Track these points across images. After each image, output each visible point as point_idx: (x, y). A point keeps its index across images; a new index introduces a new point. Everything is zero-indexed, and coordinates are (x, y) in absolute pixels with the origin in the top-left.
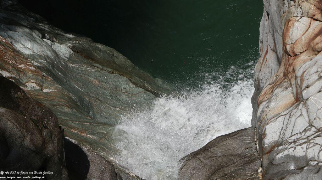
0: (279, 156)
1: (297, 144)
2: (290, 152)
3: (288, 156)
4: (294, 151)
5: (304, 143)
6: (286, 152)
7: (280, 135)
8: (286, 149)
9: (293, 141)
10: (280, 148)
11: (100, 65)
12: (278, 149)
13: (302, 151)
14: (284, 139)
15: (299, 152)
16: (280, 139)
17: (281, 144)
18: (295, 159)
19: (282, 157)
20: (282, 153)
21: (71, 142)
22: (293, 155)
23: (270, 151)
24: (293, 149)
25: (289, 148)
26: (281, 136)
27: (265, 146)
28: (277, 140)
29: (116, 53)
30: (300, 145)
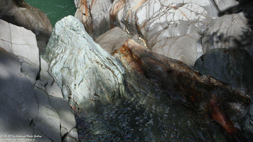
0: (151, 26)
1: (159, 16)
2: (158, 21)
3: (157, 24)
4: (159, 20)
5: (163, 15)
6: (155, 22)
7: (146, 16)
8: (154, 20)
9: (156, 16)
10: (150, 21)
12: (149, 23)
13: (164, 18)
14: (150, 17)
15: (163, 19)
16: (147, 18)
17: (150, 19)
18: (161, 24)
19: (153, 25)
20: (153, 23)
22: (159, 22)
23: (144, 26)
24: (159, 19)
25: (156, 19)
26: (148, 16)
27: (140, 24)
28: (146, 19)
30: (162, 16)
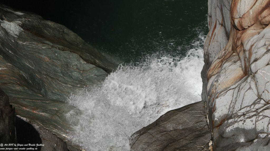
0: (229, 129)
1: (246, 117)
2: (240, 125)
3: (237, 129)
4: (243, 124)
5: (253, 116)
6: (236, 125)
7: (230, 108)
8: (236, 122)
9: (242, 114)
10: (230, 121)
11: (50, 42)
12: (227, 123)
13: (252, 123)
14: (234, 112)
15: (249, 124)
16: (230, 112)
17: (231, 118)
18: (244, 132)
19: (232, 130)
20: (232, 126)
21: (22, 120)
22: (243, 127)
23: (220, 125)
24: (243, 122)
25: (238, 121)
26: (231, 110)
27: (215, 119)
28: (227, 113)
29: (66, 30)
30: (250, 118)
